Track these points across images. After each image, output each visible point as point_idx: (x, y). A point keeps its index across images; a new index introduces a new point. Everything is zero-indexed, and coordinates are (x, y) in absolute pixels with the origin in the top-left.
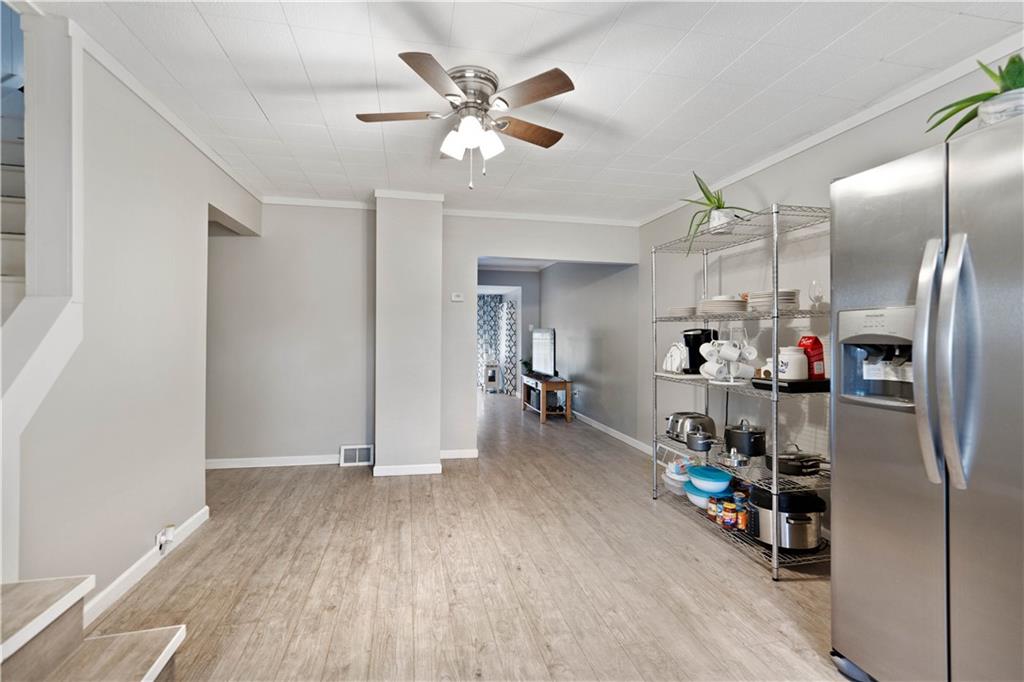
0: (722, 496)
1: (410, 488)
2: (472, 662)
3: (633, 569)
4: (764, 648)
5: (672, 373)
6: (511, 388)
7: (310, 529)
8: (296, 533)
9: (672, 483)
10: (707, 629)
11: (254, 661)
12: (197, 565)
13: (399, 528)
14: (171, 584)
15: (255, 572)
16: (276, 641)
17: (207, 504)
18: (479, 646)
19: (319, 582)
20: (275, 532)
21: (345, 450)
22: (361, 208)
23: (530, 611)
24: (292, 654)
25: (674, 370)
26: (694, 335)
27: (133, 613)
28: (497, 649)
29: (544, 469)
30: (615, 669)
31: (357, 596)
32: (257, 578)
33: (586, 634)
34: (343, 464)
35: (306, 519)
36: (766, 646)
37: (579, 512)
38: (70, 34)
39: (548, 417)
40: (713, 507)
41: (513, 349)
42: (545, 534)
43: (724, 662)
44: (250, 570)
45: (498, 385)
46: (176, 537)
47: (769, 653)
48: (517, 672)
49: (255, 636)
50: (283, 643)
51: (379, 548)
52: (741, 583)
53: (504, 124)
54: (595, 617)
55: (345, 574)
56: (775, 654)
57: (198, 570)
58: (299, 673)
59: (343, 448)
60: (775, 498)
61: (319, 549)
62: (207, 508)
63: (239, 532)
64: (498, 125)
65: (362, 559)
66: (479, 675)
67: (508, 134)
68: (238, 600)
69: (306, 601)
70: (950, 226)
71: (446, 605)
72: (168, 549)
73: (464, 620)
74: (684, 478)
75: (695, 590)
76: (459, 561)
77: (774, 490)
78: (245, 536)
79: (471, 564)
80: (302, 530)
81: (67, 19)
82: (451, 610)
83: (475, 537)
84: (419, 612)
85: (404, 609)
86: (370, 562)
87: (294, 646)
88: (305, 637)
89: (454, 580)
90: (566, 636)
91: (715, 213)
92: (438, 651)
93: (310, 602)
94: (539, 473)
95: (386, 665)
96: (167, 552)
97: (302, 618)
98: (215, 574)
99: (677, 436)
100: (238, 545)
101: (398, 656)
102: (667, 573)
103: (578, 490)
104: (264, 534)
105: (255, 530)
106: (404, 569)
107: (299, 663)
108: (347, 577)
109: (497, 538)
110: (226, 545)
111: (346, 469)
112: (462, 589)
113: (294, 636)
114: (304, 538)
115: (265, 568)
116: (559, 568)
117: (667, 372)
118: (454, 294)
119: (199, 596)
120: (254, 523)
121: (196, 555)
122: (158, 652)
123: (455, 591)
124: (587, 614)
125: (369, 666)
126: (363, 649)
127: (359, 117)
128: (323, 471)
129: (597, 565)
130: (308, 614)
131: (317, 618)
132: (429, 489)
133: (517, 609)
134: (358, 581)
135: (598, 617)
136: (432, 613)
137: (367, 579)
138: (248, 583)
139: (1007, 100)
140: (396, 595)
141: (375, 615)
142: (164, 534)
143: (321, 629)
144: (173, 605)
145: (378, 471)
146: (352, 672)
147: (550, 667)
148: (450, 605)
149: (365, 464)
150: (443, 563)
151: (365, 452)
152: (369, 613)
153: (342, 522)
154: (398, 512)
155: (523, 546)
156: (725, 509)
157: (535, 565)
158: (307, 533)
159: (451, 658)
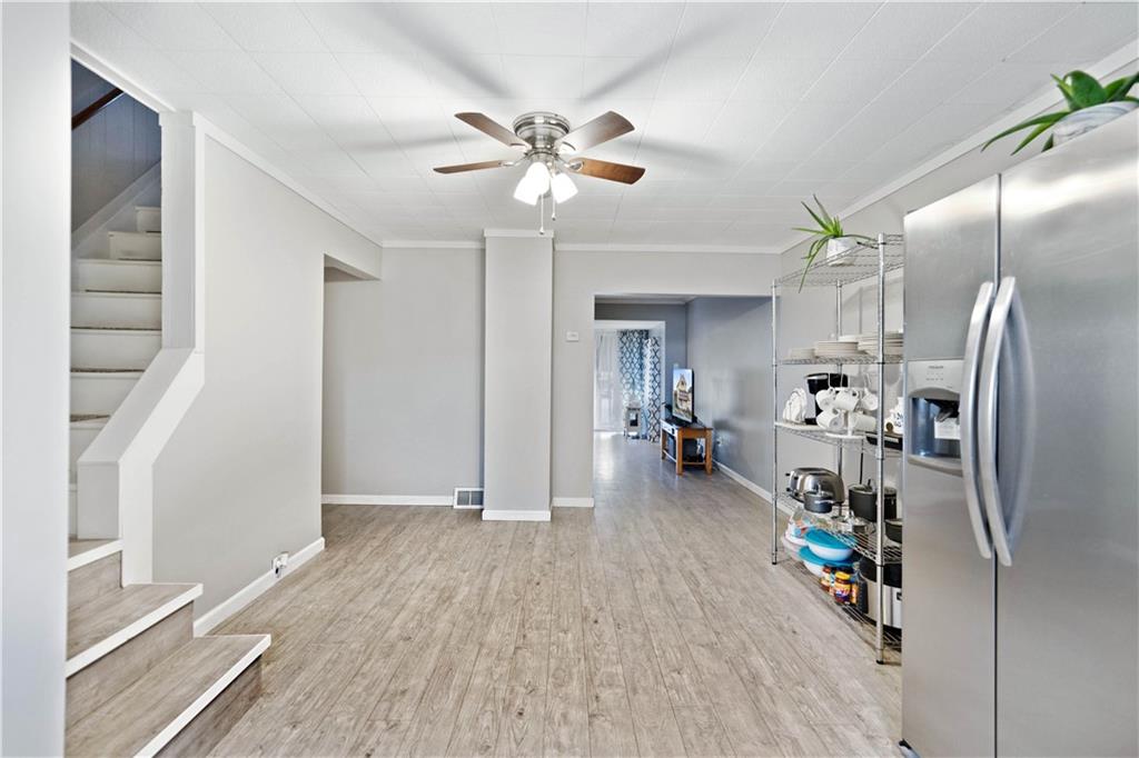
0: (838, 565)
1: (515, 533)
2: (518, 702)
3: (717, 634)
4: (831, 729)
5: (792, 422)
6: (654, 434)
7: (410, 566)
8: (396, 568)
9: (792, 548)
10: (773, 702)
11: (330, 675)
12: (305, 590)
13: (492, 571)
14: (280, 604)
15: (351, 601)
16: (352, 662)
17: (323, 535)
18: (530, 688)
19: (403, 615)
20: (378, 566)
21: (459, 492)
22: (474, 247)
23: (592, 663)
24: (363, 674)
25: (793, 419)
26: (819, 381)
27: (246, 625)
28: (546, 694)
29: (661, 523)
30: (656, 727)
31: (433, 631)
32: (351, 605)
33: (640, 691)
34: (456, 507)
35: (408, 557)
36: (833, 727)
37: (681, 571)
38: (194, 124)
39: (685, 468)
40: (827, 576)
41: (657, 390)
42: (635, 589)
43: (778, 736)
44: (347, 598)
45: (642, 429)
46: (291, 563)
47: (833, 734)
48: (557, 717)
49: (336, 655)
50: (358, 664)
51: (467, 589)
52: (836, 661)
53: (579, 166)
54: (656, 677)
55: (427, 610)
56: (841, 736)
57: (305, 594)
58: (364, 690)
59: (457, 490)
60: (879, 569)
61: (412, 585)
62: (323, 539)
63: (346, 563)
64: (572, 167)
65: (448, 598)
66: (521, 714)
67: (584, 174)
68: (330, 623)
69: (386, 631)
70: (1002, 269)
71: (512, 648)
72: (284, 573)
73: (524, 663)
74: (803, 542)
75: (778, 663)
76: (538, 609)
77: (878, 561)
78: (350, 567)
79: (550, 612)
80: (402, 566)
81: (191, 113)
82: (514, 653)
83: (562, 586)
84: (484, 651)
85: (472, 646)
86: (454, 601)
87: (366, 668)
88: (377, 661)
89: (527, 626)
90: (619, 690)
91: (832, 242)
92: (491, 687)
93: (390, 632)
94: (652, 527)
95: (440, 693)
96: (282, 577)
97: (380, 644)
98: (318, 598)
99: (797, 494)
100: (342, 576)
101: (452, 687)
102: (753, 642)
103: (690, 548)
104: (369, 566)
105: (361, 563)
106: (483, 611)
107: (366, 682)
108: (429, 613)
109: (584, 590)
110: (333, 574)
111: (459, 511)
112: (533, 635)
113: (369, 659)
114: (402, 573)
115: (360, 598)
116: (638, 626)
117: (787, 421)
118: (569, 333)
119: (300, 616)
120: (361, 557)
121: (306, 581)
122: (244, 653)
123: (524, 636)
124: (649, 672)
125: (424, 693)
126: (423, 678)
127: (436, 170)
128: (437, 511)
129: (680, 626)
130: (385, 642)
131: (392, 646)
132: (532, 536)
133: (579, 659)
134: (438, 617)
135: (660, 676)
136: (496, 654)
137: (447, 616)
138: (342, 610)
139: (1074, 122)
140: (468, 634)
141: (443, 649)
142: (279, 559)
143: (393, 656)
144: (278, 621)
145: (486, 515)
146: (408, 696)
147: (592, 716)
148: (517, 648)
149: (478, 507)
150: (523, 609)
151: (478, 496)
152: (439, 647)
153: (440, 562)
154: (495, 556)
155: (608, 600)
156: (837, 580)
157: (614, 619)
158: (405, 570)
159: (500, 694)
